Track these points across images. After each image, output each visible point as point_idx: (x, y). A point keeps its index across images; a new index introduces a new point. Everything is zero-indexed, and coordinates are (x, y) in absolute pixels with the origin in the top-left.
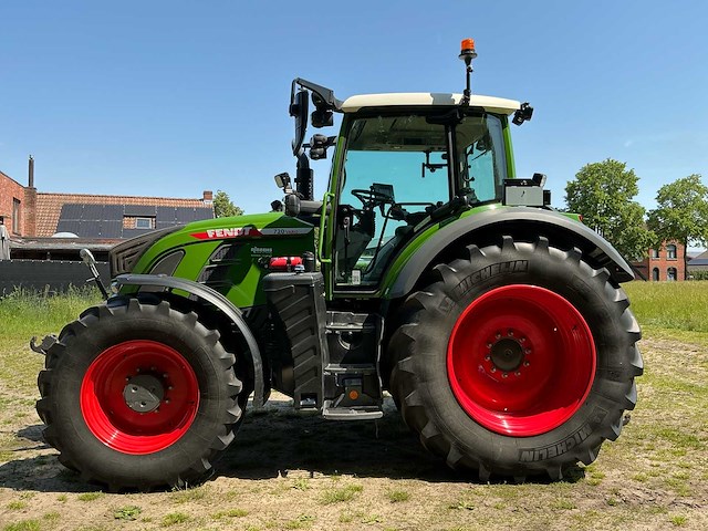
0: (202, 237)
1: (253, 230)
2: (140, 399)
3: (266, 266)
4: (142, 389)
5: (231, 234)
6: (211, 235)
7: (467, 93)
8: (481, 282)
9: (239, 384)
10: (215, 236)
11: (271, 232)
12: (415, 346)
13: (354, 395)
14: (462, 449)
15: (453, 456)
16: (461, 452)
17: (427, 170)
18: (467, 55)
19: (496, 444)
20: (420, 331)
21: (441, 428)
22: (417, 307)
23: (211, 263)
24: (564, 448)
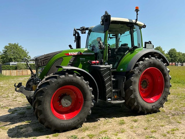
0: (68, 55)
1: (81, 53)
2: (66, 103)
3: (90, 63)
4: (66, 100)
5: (75, 54)
6: (70, 54)
7: (137, 20)
8: (145, 66)
9: (93, 96)
10: (71, 54)
11: (85, 54)
12: (133, 83)
13: (116, 97)
14: (142, 107)
15: (140, 109)
16: (142, 108)
17: (110, 39)
18: (137, 10)
19: (148, 105)
20: (134, 79)
21: (138, 103)
22: (133, 73)
23: (70, 62)
24: (159, 104)
